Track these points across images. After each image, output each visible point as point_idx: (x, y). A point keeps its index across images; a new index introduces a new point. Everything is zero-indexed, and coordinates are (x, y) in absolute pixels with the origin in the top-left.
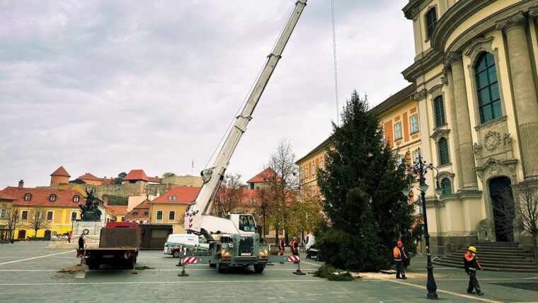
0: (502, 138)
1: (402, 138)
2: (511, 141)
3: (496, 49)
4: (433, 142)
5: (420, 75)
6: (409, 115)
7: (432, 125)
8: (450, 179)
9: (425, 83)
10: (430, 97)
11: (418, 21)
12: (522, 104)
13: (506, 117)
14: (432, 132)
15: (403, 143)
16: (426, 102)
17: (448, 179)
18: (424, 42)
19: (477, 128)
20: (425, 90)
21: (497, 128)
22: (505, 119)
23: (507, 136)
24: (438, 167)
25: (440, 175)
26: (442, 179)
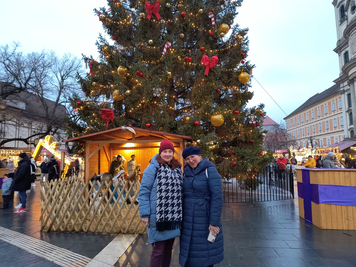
1: (335, 111)
4: (347, 114)
5: (341, 83)
6: (338, 100)
7: (347, 107)
9: (343, 87)
10: (346, 93)
11: (341, 56)
14: (347, 110)
15: (336, 113)
16: (344, 95)
17: (353, 131)
20: (344, 90)
24: (349, 125)
25: (350, 129)
26: (351, 130)
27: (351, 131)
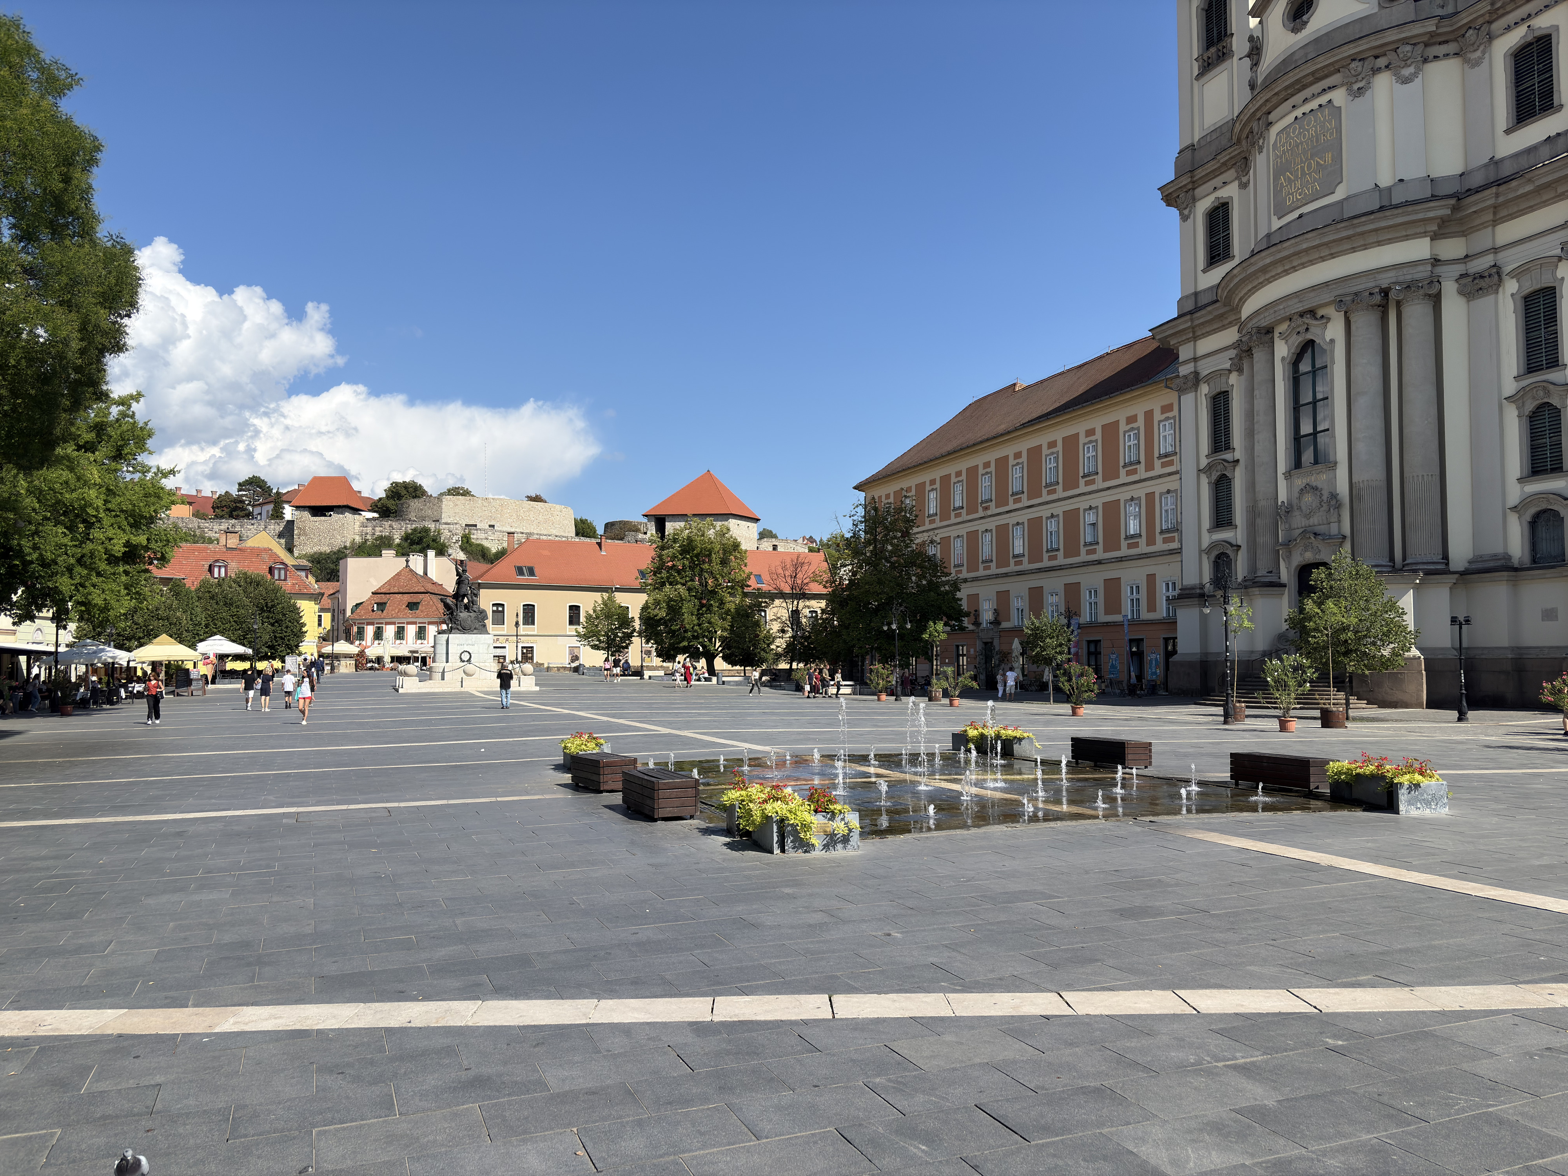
0: (1325, 498)
1: (1138, 463)
2: (1339, 506)
3: (1332, 341)
4: (1204, 481)
5: (1188, 340)
6: (1158, 416)
7: (1205, 449)
8: (1232, 556)
9: (1195, 359)
10: (1205, 390)
11: (1190, 221)
12: (1360, 447)
13: (1336, 463)
14: (1204, 462)
15: (1142, 472)
16: (1196, 399)
17: (1228, 556)
18: (1200, 273)
19: (1288, 475)
20: (1196, 374)
21: (1320, 479)
22: (1333, 465)
23: (1334, 496)
24: (1209, 531)
25: (1213, 545)
26: (1215, 553)
27: (1218, 557)
